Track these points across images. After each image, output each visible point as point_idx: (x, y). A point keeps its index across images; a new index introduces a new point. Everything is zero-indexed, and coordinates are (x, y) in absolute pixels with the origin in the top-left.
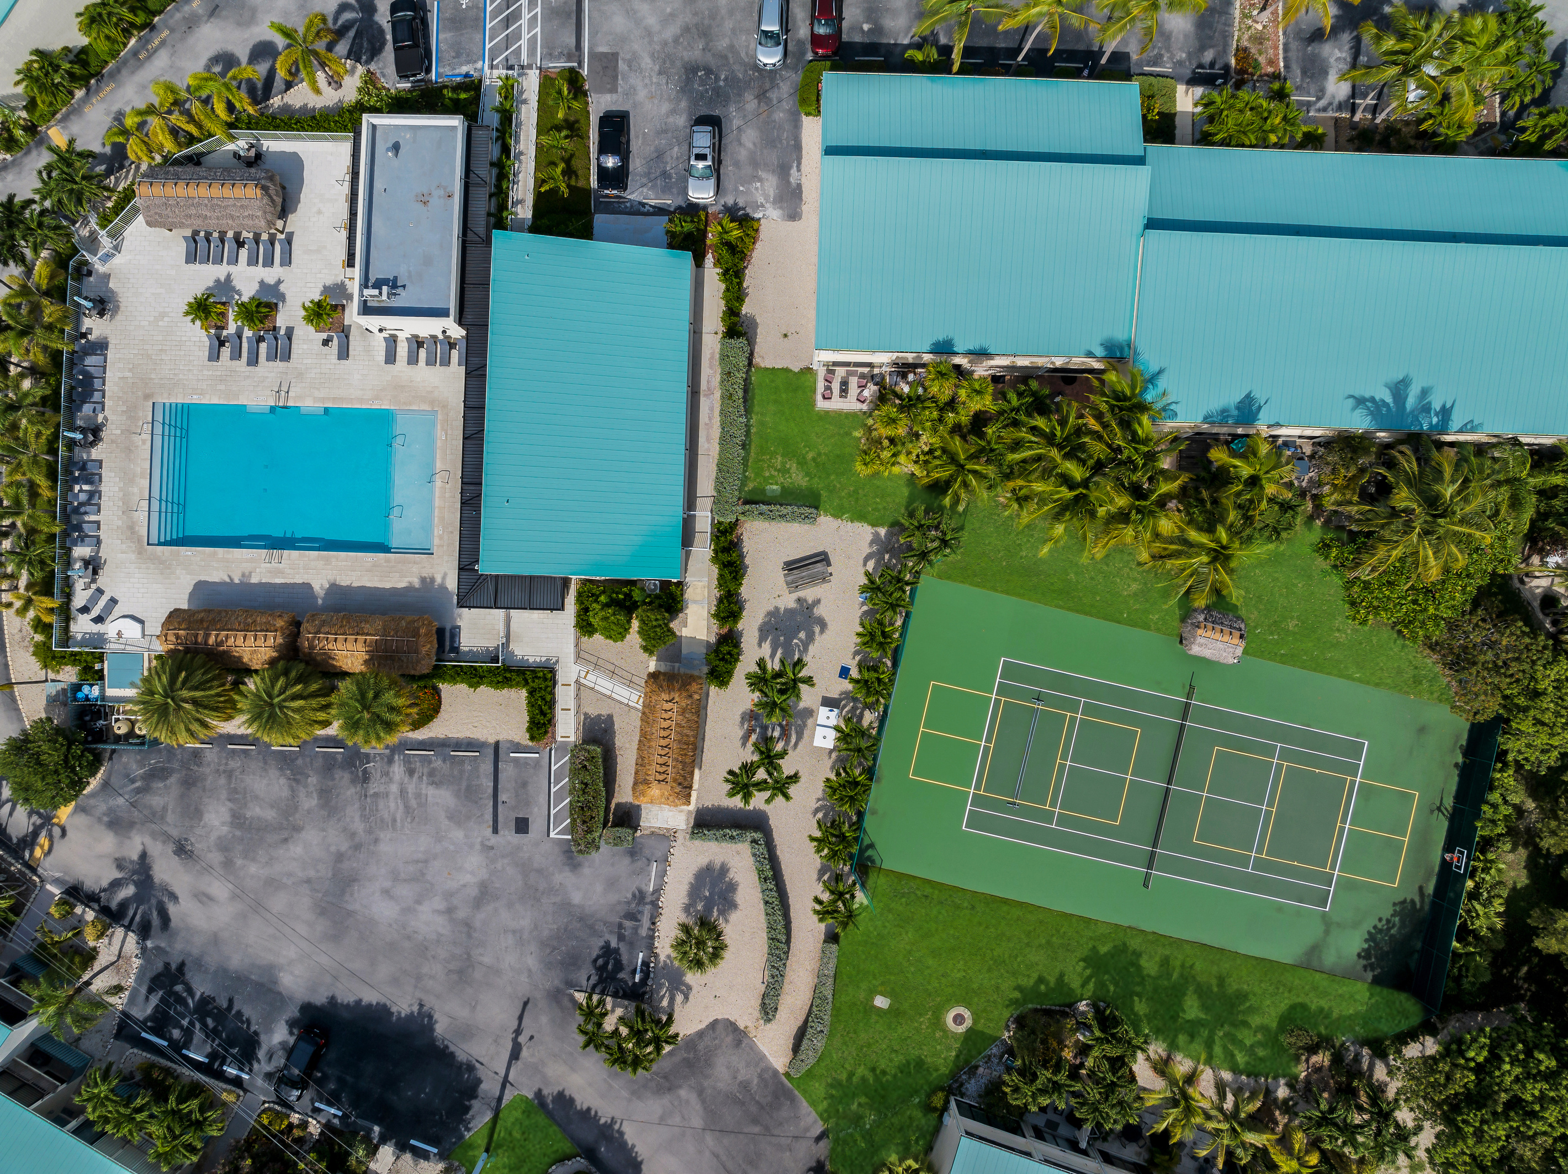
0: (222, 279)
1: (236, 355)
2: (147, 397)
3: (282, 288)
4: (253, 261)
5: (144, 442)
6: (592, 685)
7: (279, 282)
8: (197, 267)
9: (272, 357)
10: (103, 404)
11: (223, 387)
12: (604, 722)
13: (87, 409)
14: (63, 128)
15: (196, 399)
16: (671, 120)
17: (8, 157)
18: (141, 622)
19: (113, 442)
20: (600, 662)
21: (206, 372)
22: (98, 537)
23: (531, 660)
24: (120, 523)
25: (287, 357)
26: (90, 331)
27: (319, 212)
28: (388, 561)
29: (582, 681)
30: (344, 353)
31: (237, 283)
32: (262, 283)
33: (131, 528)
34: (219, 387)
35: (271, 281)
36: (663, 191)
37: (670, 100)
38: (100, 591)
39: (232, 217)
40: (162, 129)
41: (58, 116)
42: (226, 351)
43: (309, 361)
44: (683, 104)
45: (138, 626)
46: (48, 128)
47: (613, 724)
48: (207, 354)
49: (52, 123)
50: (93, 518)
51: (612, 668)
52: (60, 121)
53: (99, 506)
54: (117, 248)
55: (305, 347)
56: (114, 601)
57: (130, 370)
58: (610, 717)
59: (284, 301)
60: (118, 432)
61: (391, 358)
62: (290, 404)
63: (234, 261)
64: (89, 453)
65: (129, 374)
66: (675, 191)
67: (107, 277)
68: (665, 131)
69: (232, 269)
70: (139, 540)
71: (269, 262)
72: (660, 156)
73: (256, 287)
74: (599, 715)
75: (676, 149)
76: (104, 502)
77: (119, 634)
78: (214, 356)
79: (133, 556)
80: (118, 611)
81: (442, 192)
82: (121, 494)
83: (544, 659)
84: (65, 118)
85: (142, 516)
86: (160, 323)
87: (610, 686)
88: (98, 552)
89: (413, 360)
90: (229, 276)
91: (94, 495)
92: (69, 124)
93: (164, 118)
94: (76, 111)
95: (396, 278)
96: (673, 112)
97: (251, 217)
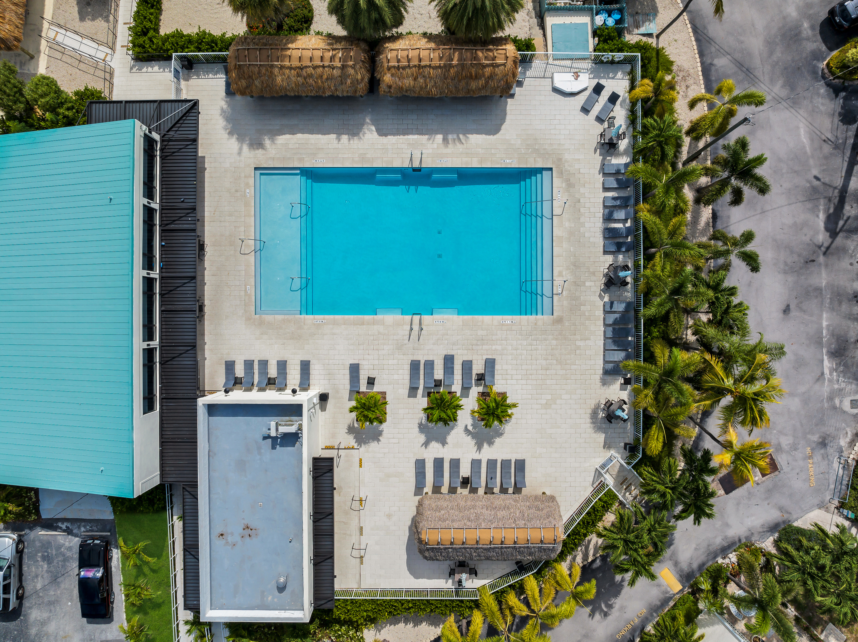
0: (485, 445)
1: (467, 366)
2: (560, 320)
3: (422, 438)
4: (455, 464)
5: (560, 274)
6: (101, 48)
7: (426, 444)
8: (513, 457)
9: (430, 365)
10: (606, 312)
11: (480, 333)
12: (88, 14)
13: (620, 307)
14: (667, 592)
15: (508, 319)
16: (45, 615)
17: (720, 561)
18: (556, 90)
19: (594, 273)
20: (92, 70)
21: (499, 347)
22: (605, 174)
23: (156, 68)
24: (582, 190)
25: (415, 366)
26: (623, 387)
27: (389, 516)
28: (301, 160)
29: (109, 51)
30: (355, 369)
31: (470, 442)
32: (444, 443)
33: (570, 185)
34: (484, 333)
35: (434, 445)
36: (49, 543)
37: (47, 634)
38: (599, 119)
39: (459, 509)
40: (535, 601)
41: (671, 603)
42: (478, 368)
43: (391, 362)
44: (33, 631)
45: (558, 84)
46: (681, 591)
47: (80, 12)
48: (497, 367)
49: (677, 596)
50: (611, 194)
51: (82, 66)
52: (670, 599)
53: (605, 207)
54: (598, 474)
55: (396, 377)
56: (585, 110)
57: (579, 348)
58: (82, 18)
59: (420, 425)
60: (588, 284)
61: (305, 367)
62: (408, 318)
63: (476, 464)
64: (616, 260)
65: (579, 343)
66: (38, 544)
67: (607, 445)
68: (51, 603)
69: (477, 456)
70: (561, 173)
71: (439, 463)
72: (55, 579)
73: (450, 439)
74: (93, 20)
75: (39, 586)
76: (599, 212)
77: (577, 76)
78: (490, 364)
79: (567, 156)
80: (581, 99)
81: (230, 539)
82: (582, 220)
83: (145, 70)
84: (665, 601)
85: (560, 198)
86: (549, 397)
87: (84, 48)
88: (604, 159)
89: (282, 365)
90: (479, 447)
91: (608, 218)
92: (662, 596)
93: (533, 611)
94: (655, 609)
95: (274, 447)
96: (44, 623)
97: (439, 509)
